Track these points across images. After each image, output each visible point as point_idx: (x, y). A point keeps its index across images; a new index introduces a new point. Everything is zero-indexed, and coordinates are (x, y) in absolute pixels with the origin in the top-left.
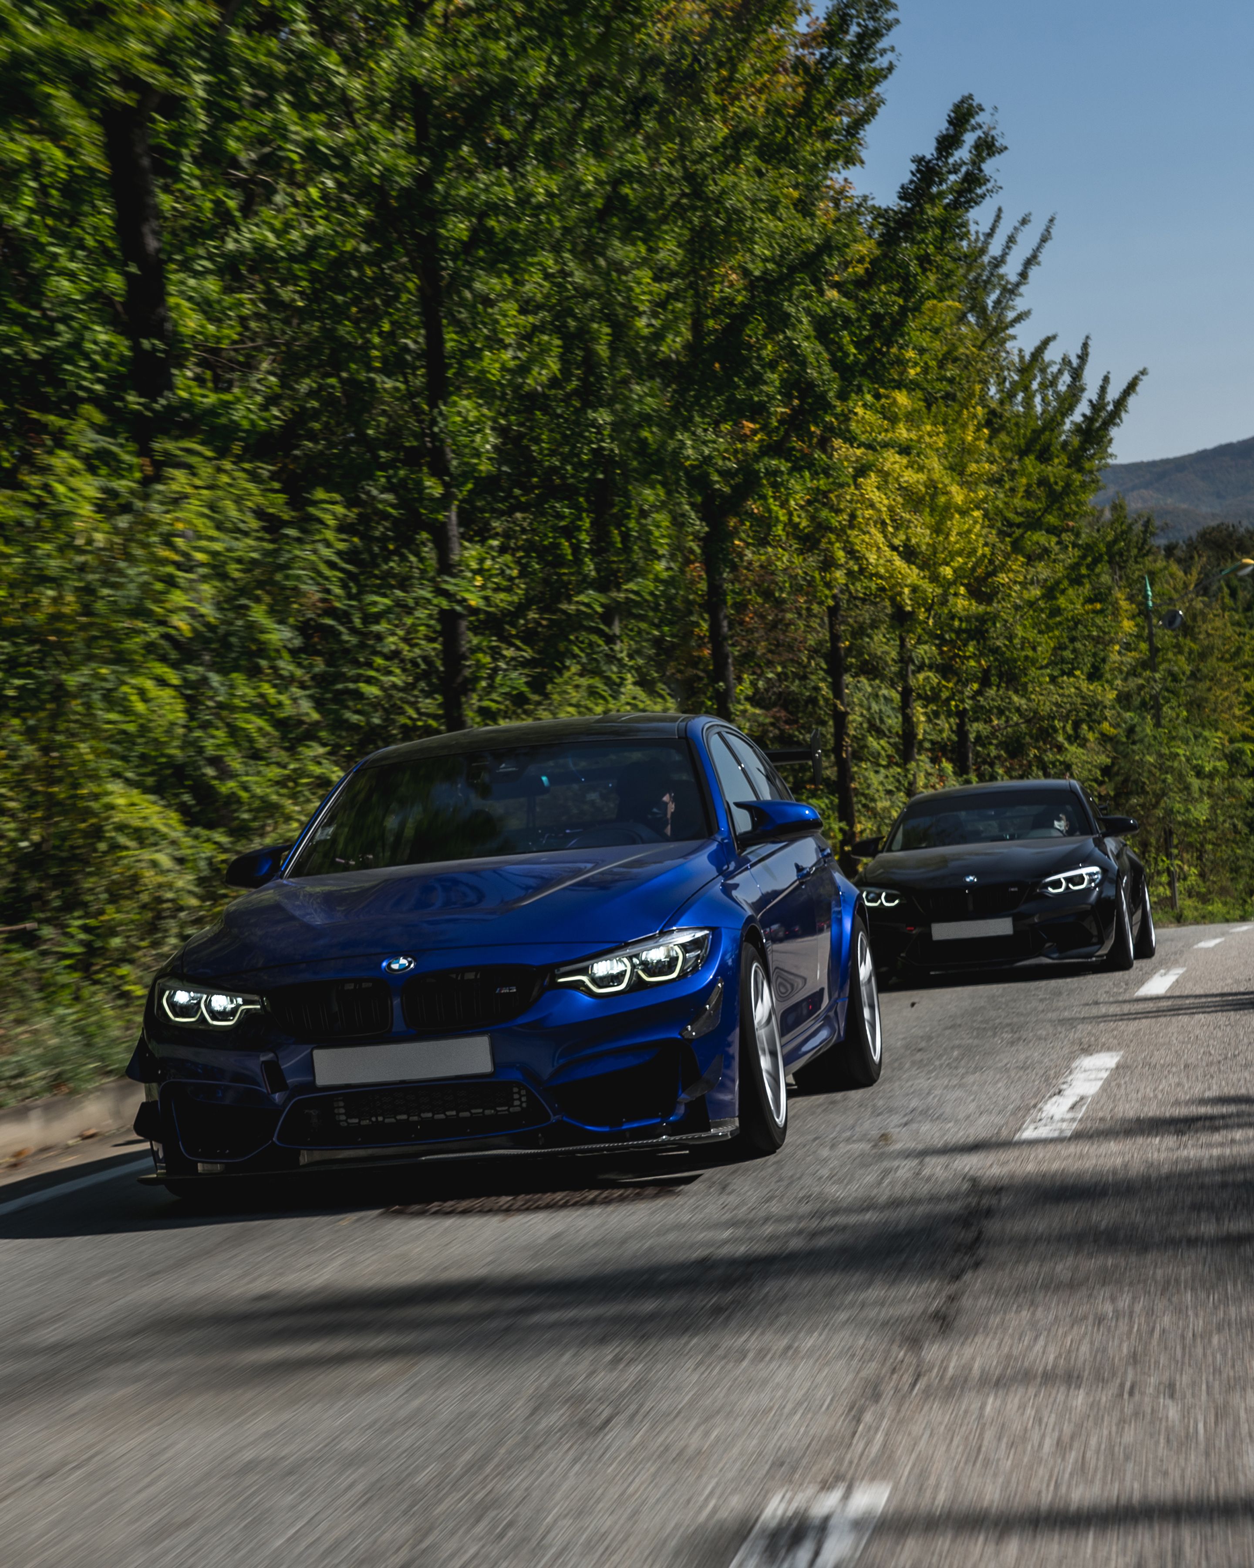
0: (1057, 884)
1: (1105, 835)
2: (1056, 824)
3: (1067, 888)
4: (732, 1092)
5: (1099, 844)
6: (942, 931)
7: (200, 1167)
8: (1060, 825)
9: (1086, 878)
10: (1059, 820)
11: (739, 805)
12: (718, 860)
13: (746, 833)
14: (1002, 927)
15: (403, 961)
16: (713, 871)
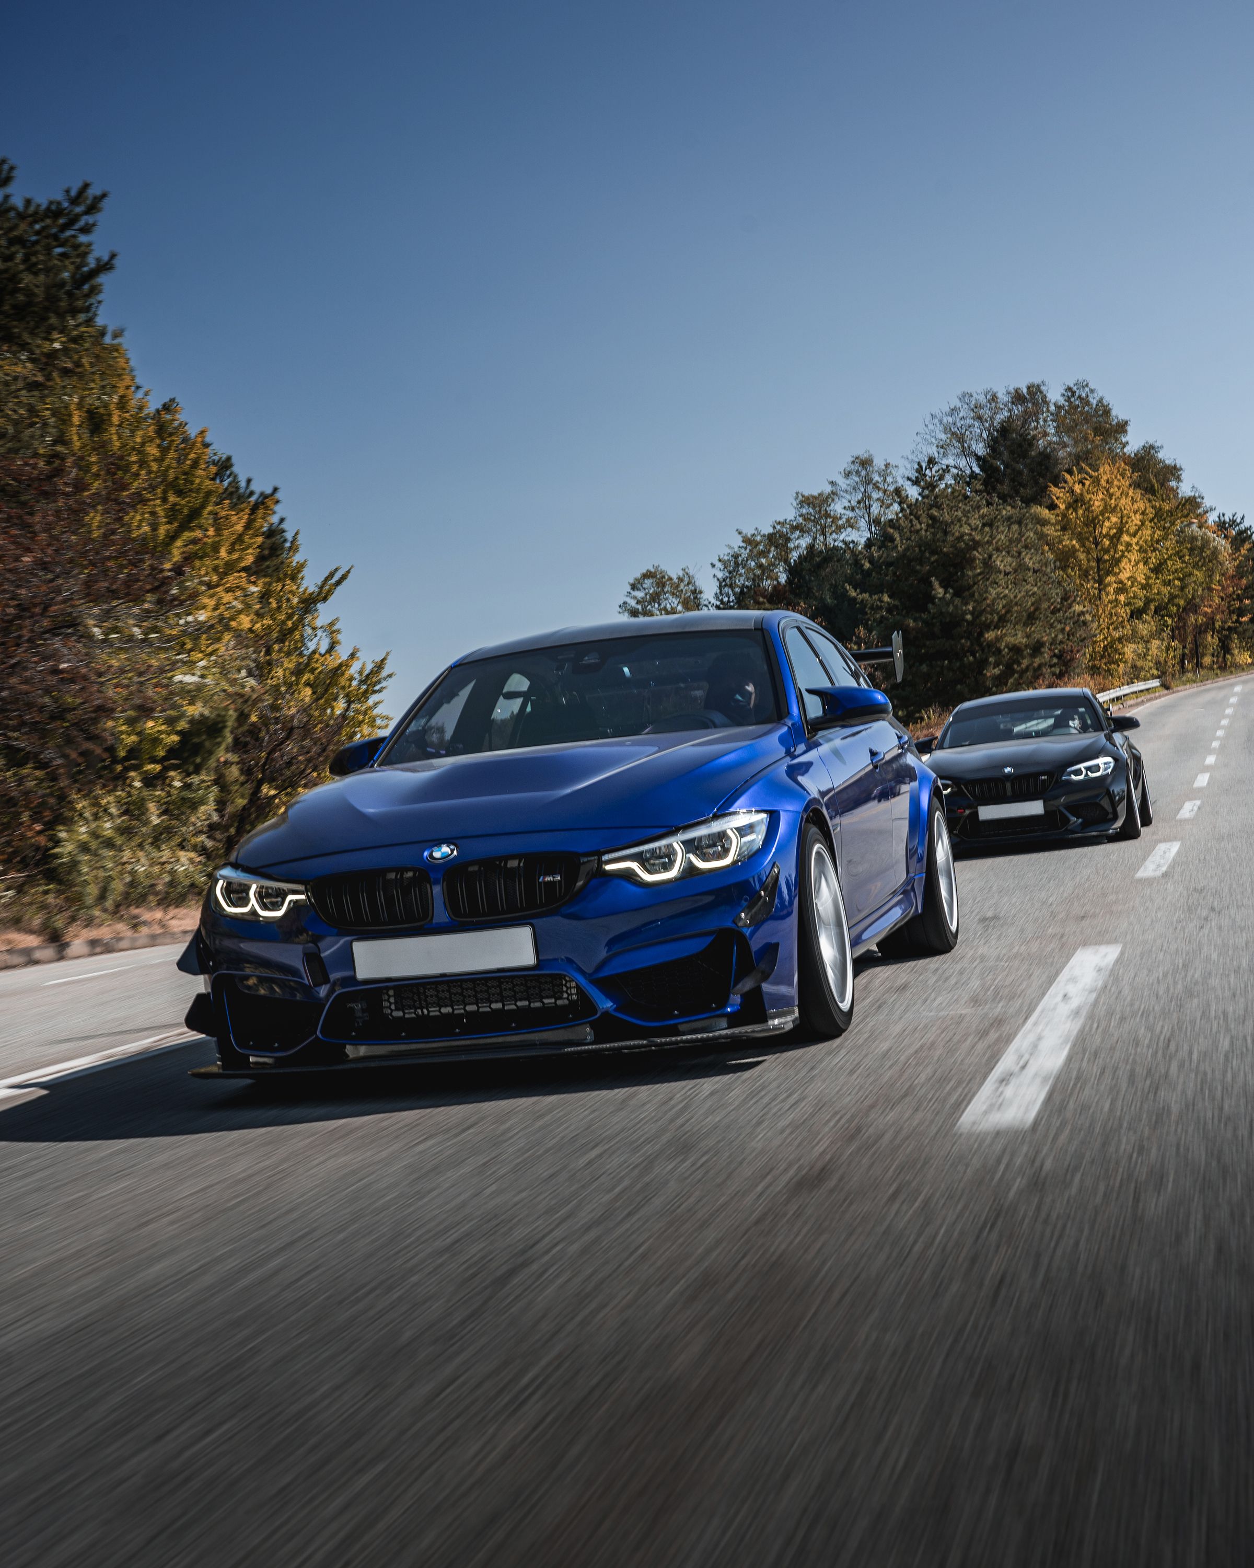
0: (1078, 773)
1: (1113, 731)
2: (1071, 723)
3: (1087, 775)
4: (790, 984)
5: (1109, 738)
6: (987, 813)
7: (251, 1059)
8: (1075, 723)
9: (1102, 766)
10: (1073, 719)
11: (810, 691)
12: (789, 743)
13: (817, 718)
14: (1035, 808)
15: (445, 849)
16: (782, 751)
